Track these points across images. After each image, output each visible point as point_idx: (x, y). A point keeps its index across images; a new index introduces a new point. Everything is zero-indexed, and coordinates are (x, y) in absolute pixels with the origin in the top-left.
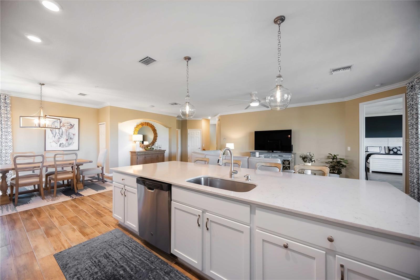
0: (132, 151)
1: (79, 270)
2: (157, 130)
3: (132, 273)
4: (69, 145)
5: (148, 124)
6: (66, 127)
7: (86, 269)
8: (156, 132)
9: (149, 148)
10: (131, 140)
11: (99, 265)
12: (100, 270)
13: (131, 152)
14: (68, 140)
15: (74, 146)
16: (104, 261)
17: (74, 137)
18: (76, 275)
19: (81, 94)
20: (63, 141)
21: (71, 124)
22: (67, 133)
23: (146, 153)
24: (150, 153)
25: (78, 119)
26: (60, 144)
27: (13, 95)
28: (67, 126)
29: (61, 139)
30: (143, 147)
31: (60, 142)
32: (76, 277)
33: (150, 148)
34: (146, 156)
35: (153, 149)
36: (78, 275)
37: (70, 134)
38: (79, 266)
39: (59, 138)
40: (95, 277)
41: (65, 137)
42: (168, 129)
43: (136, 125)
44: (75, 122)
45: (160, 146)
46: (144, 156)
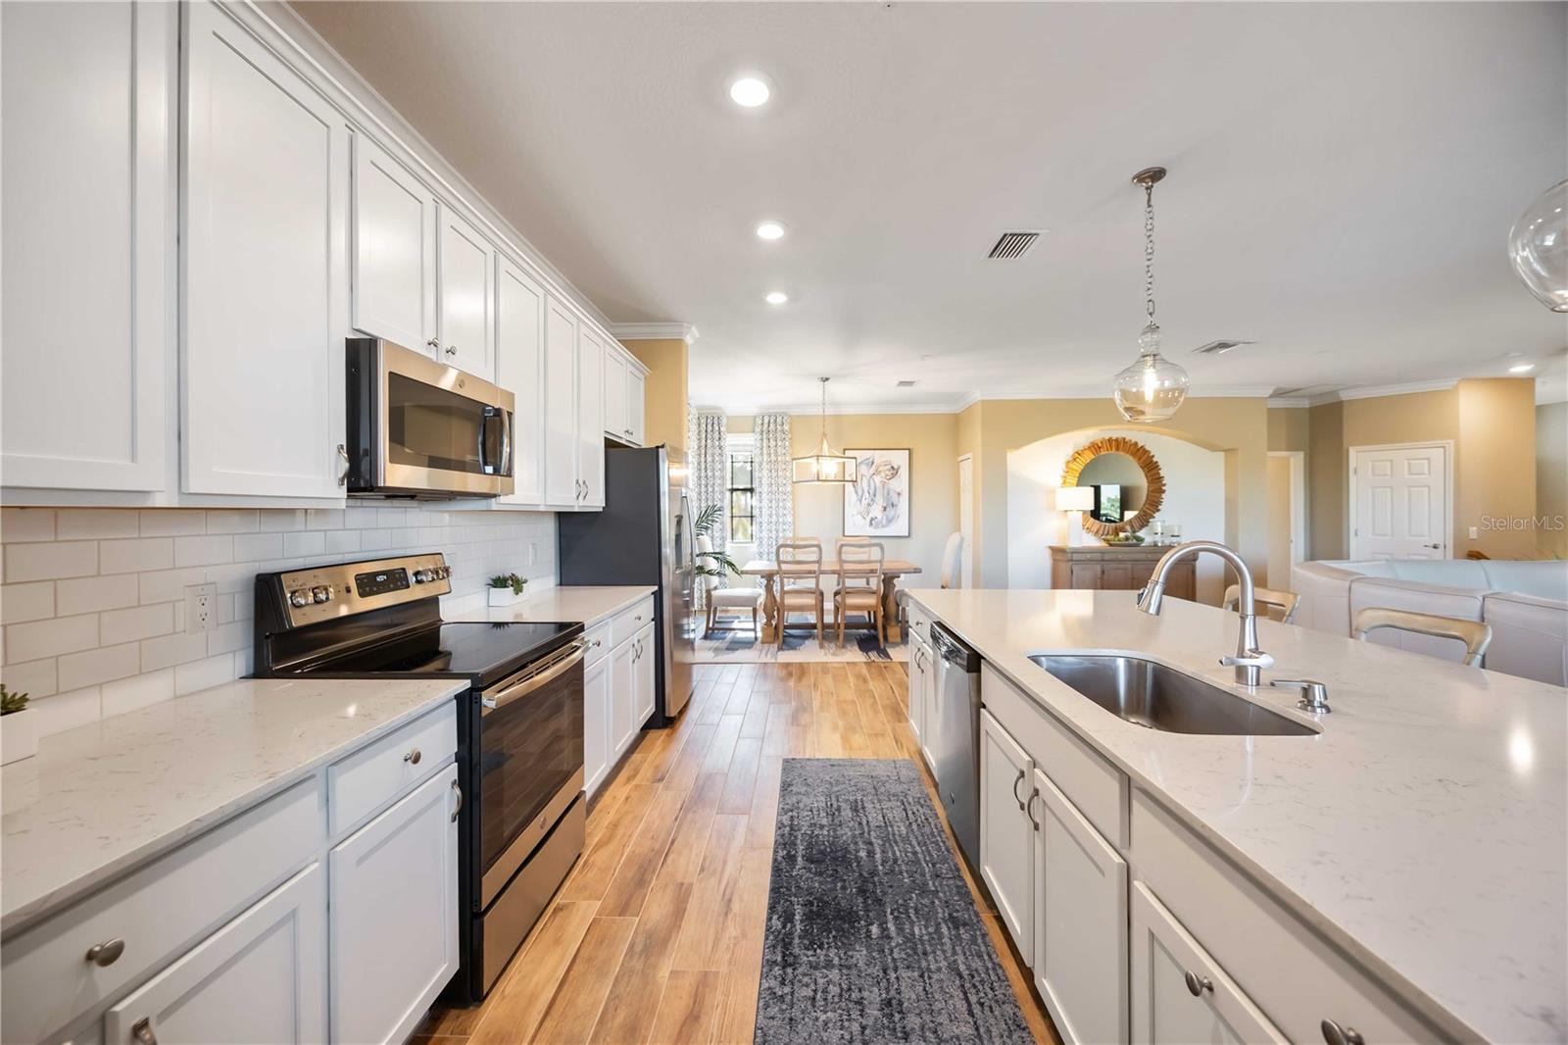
0: (1055, 544)
1: (801, 805)
2: (1159, 463)
3: (880, 868)
4: (890, 521)
5: (1119, 444)
6: (883, 475)
7: (811, 811)
8: (1159, 474)
9: (1122, 535)
10: (1052, 507)
11: (834, 814)
12: (830, 825)
13: (1052, 548)
14: (888, 509)
15: (900, 527)
16: (847, 813)
17: (899, 501)
18: (792, 811)
19: (902, 383)
20: (876, 511)
21: (893, 467)
22: (886, 492)
23: (1107, 557)
24: (1126, 557)
25: (907, 451)
26: (872, 519)
27: (795, 412)
28: (885, 471)
29: (873, 507)
30: (1101, 532)
31: (871, 515)
32: (790, 813)
33: (1127, 539)
34: (1108, 566)
35: (1141, 540)
36: (795, 814)
37: (892, 493)
38: (804, 799)
39: (869, 505)
40: (816, 832)
41: (880, 502)
42: (1222, 453)
43: (1071, 453)
44: (900, 459)
45: (1176, 529)
46: (1098, 568)
